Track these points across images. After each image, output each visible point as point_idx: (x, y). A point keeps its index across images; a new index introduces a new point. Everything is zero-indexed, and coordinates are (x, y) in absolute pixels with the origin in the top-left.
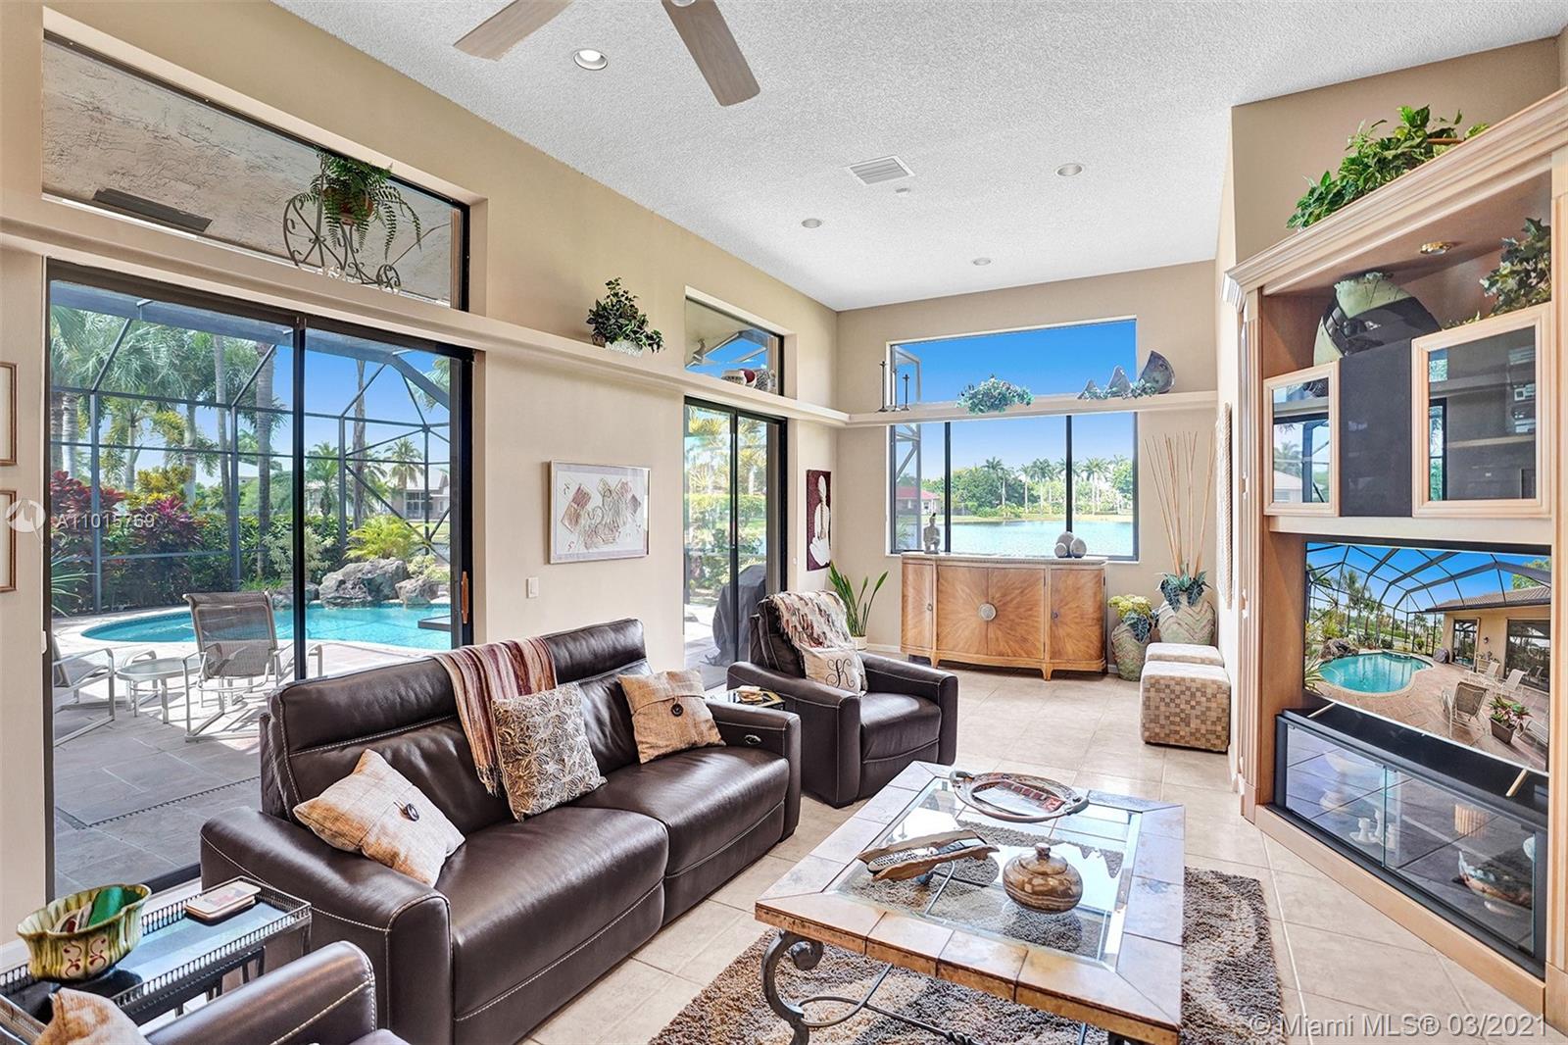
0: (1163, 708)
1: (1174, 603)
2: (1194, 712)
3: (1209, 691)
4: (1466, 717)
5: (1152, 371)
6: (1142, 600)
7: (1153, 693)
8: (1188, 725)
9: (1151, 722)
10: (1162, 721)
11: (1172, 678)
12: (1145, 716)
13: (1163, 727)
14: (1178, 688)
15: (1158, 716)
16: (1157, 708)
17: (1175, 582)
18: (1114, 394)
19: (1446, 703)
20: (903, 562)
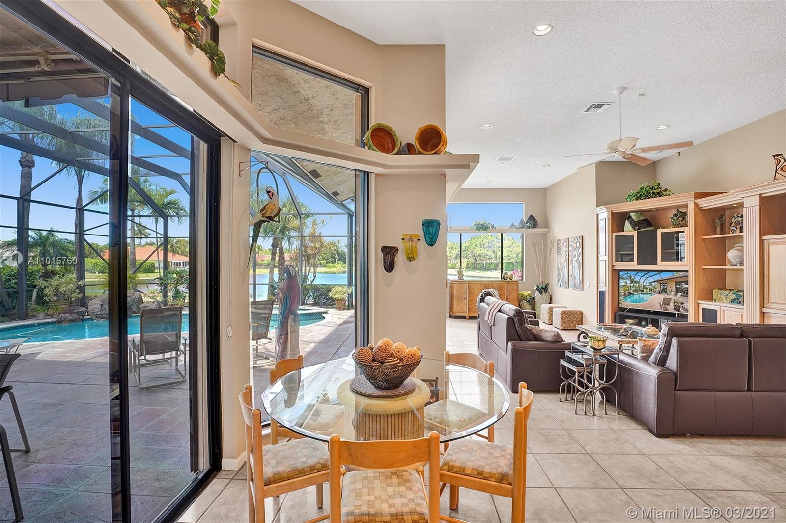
0: (566, 319)
1: (541, 293)
2: (574, 320)
3: (578, 313)
4: (666, 306)
5: (530, 221)
6: (529, 292)
7: (564, 315)
8: (573, 323)
9: (564, 323)
10: (566, 323)
11: (569, 311)
12: (562, 322)
13: (567, 324)
14: (570, 314)
15: (565, 322)
16: (565, 319)
17: (540, 286)
18: (521, 228)
19: (660, 303)
20: (452, 283)
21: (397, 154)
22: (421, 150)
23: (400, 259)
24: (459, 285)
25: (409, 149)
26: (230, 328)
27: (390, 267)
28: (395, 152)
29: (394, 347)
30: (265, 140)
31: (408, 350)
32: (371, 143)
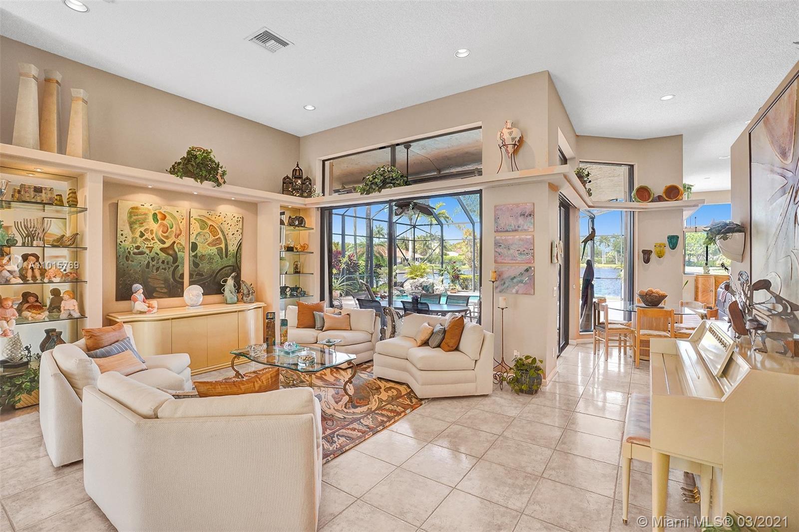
20: (696, 277)
21: (652, 201)
22: (667, 199)
23: (653, 257)
24: (705, 279)
25: (660, 199)
26: (574, 285)
27: (647, 261)
28: (650, 200)
29: (654, 291)
30: (589, 207)
31: (662, 292)
32: (636, 197)
